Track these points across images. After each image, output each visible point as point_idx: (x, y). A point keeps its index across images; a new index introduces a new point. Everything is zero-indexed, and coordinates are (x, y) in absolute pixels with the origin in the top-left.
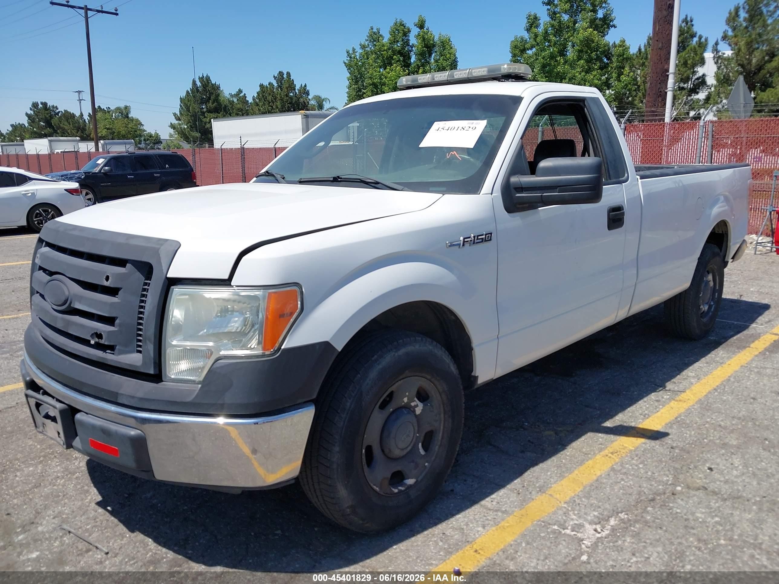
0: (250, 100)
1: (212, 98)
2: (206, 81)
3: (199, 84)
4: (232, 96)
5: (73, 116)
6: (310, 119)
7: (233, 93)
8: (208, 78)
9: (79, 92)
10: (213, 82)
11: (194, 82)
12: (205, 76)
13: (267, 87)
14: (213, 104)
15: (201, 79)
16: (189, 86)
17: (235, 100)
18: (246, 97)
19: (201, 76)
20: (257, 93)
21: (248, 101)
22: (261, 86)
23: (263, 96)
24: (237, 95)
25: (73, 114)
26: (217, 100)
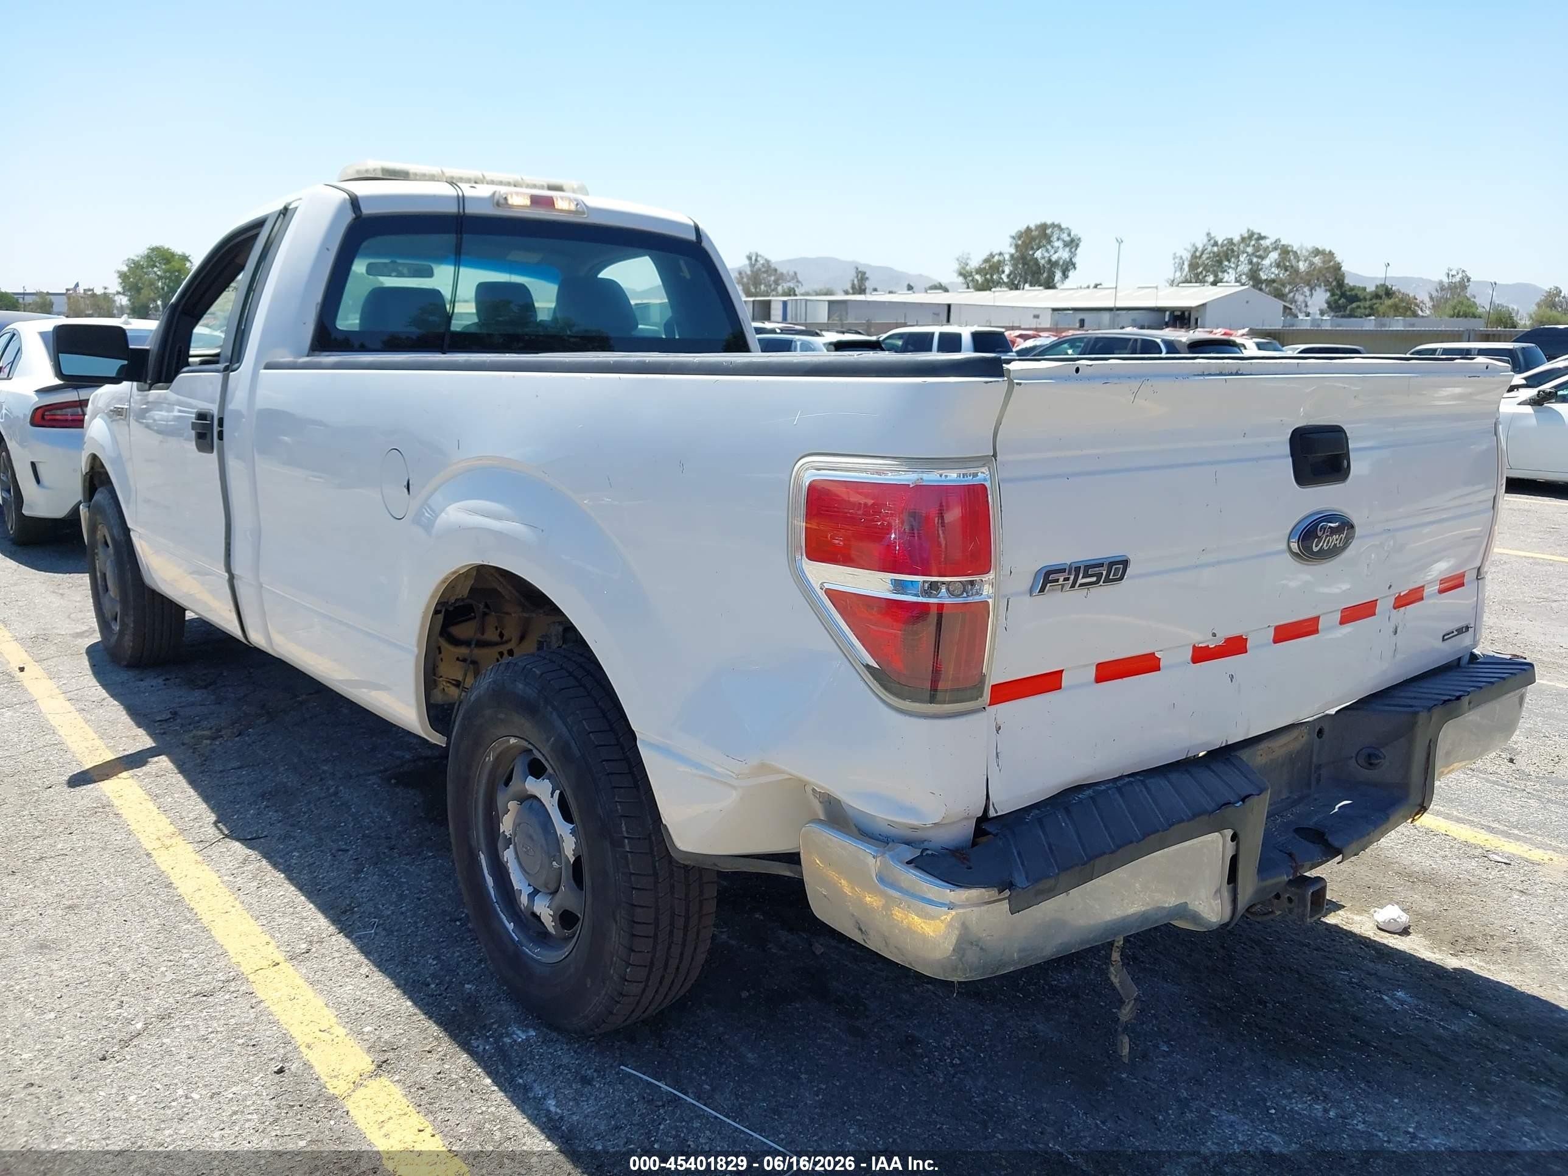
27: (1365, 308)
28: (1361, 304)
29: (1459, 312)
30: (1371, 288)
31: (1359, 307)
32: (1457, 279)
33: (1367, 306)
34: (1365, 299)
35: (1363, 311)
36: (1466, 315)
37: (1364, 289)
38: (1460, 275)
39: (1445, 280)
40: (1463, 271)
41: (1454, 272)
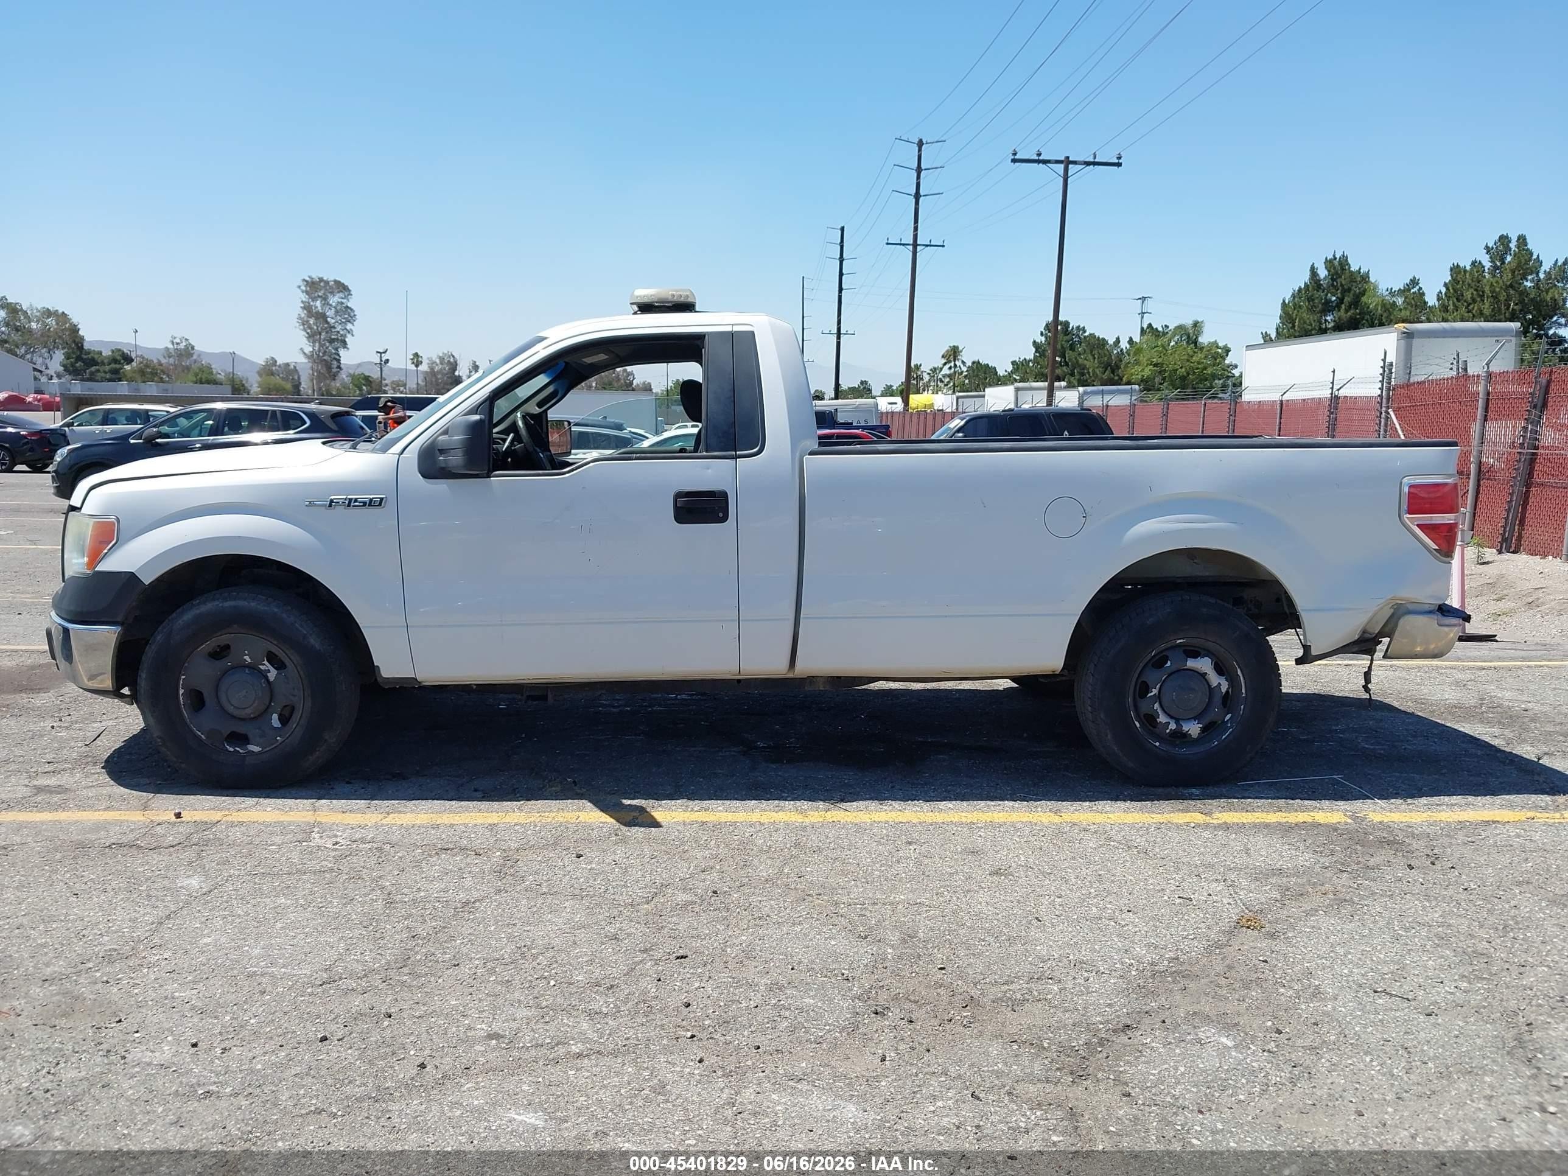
0: (1431, 300)
1: (1347, 299)
2: (1338, 267)
3: (1323, 273)
4: (1392, 293)
5: (1103, 343)
6: (1416, 342)
7: (1396, 288)
8: (1344, 262)
9: (1143, 299)
10: (1354, 268)
11: (1313, 272)
12: (1338, 256)
13: (1465, 271)
14: (1347, 311)
15: (1329, 263)
16: (1302, 279)
17: (1400, 301)
18: (1423, 294)
19: (1330, 257)
20: (1446, 285)
21: (1426, 303)
22: (1456, 270)
23: (1455, 291)
24: (1404, 291)
25: (1104, 339)
26: (1356, 302)
27: (105, 372)
28: (102, 369)
29: (201, 379)
30: (107, 353)
31: (98, 371)
32: (182, 346)
33: (107, 370)
34: (103, 364)
35: (103, 375)
36: (208, 382)
37: (100, 353)
38: (184, 344)
39: (170, 346)
40: (187, 340)
41: (178, 340)
